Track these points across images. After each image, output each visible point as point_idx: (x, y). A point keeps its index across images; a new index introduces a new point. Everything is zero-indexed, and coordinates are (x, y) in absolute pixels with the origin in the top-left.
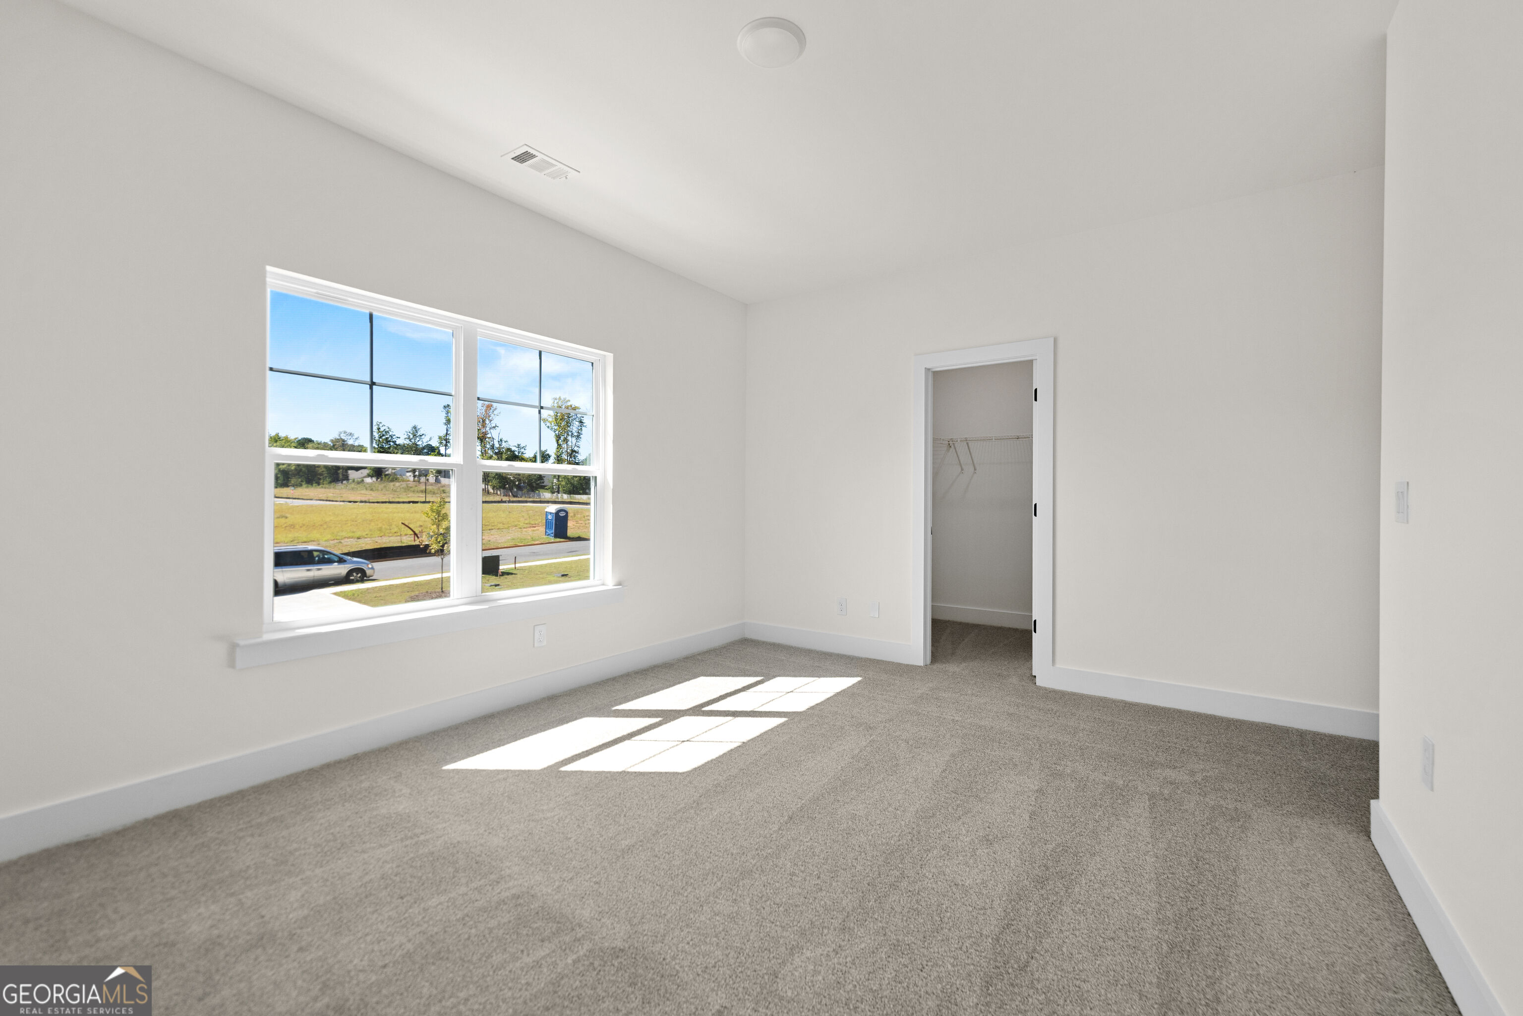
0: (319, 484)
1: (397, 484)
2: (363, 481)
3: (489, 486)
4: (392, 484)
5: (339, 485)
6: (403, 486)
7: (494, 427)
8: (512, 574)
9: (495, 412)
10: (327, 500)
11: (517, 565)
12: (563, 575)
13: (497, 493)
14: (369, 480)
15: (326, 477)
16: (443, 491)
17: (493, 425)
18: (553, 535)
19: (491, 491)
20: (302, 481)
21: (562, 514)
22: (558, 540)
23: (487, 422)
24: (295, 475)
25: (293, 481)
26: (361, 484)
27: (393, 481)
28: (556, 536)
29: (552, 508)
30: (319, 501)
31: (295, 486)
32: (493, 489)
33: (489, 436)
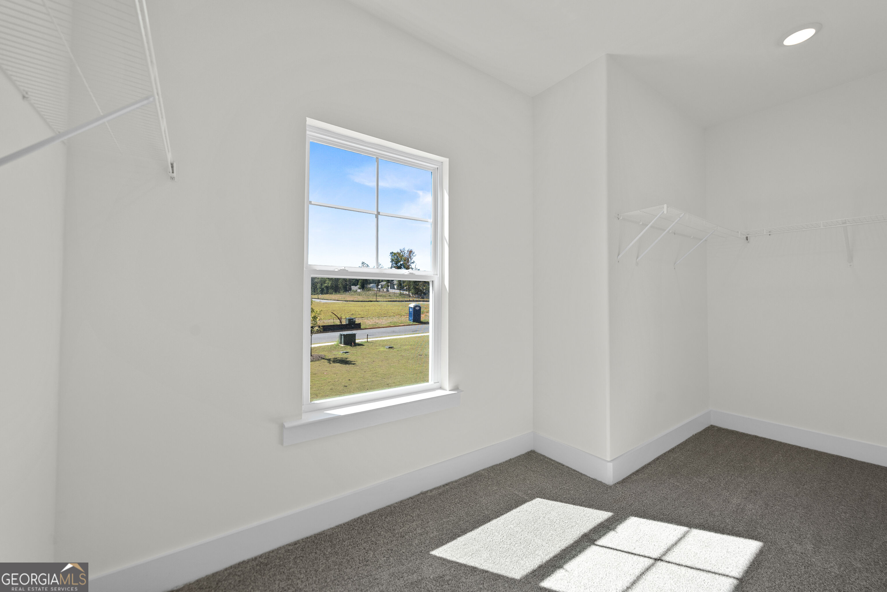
0: (339, 292)
1: (370, 292)
2: (357, 291)
3: (410, 293)
4: (368, 292)
5: (347, 293)
6: (372, 293)
7: (413, 262)
8: (363, 345)
9: (414, 255)
10: (338, 300)
11: (369, 340)
12: (390, 348)
13: (414, 297)
14: (359, 290)
15: (342, 289)
16: (389, 295)
17: (412, 261)
18: (412, 320)
19: (411, 295)
20: (333, 291)
21: (417, 308)
22: (415, 323)
23: (410, 260)
24: (331, 288)
25: (330, 291)
26: (356, 292)
27: (369, 291)
28: (414, 321)
29: (412, 305)
30: (334, 301)
31: (331, 293)
32: (412, 294)
33: (410, 267)
